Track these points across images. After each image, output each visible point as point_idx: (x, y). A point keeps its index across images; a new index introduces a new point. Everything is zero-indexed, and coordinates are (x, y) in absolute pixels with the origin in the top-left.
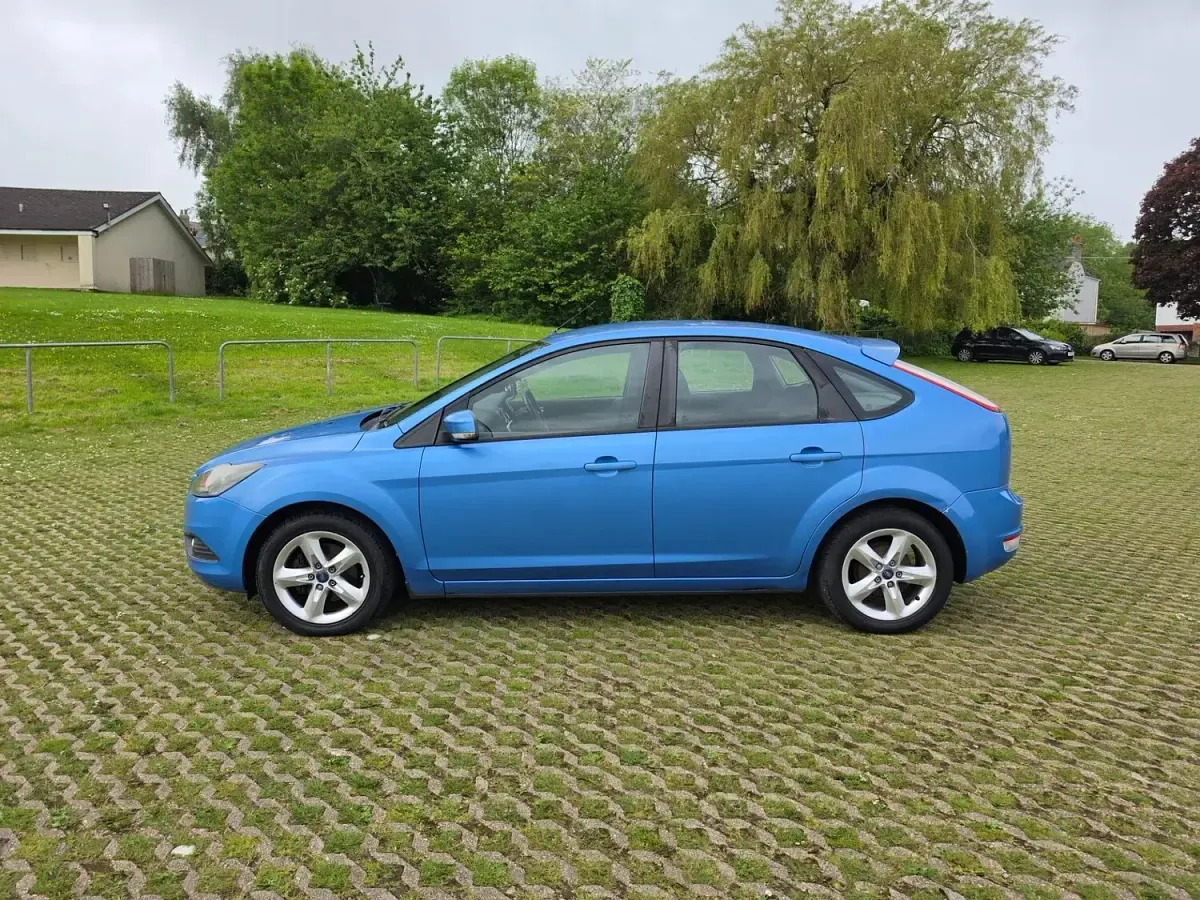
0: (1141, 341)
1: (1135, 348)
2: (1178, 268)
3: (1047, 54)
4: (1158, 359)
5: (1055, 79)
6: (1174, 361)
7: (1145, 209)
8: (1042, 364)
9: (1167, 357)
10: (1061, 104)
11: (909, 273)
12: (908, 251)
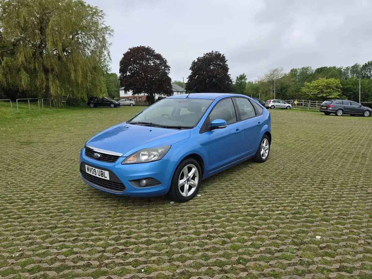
0: (126, 101)
1: (123, 103)
2: (132, 82)
3: (103, 18)
4: (130, 105)
5: (109, 26)
6: (133, 105)
7: (120, 65)
8: (114, 107)
9: (132, 105)
10: (110, 34)
11: (81, 80)
12: (80, 73)
